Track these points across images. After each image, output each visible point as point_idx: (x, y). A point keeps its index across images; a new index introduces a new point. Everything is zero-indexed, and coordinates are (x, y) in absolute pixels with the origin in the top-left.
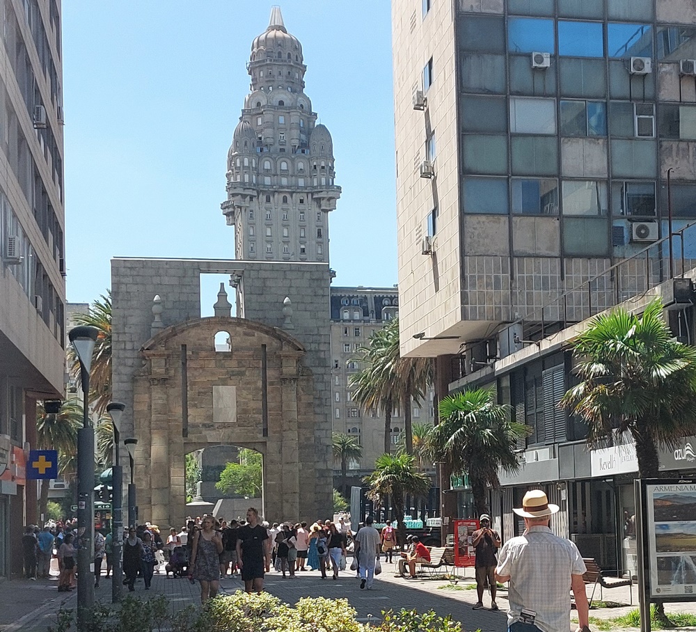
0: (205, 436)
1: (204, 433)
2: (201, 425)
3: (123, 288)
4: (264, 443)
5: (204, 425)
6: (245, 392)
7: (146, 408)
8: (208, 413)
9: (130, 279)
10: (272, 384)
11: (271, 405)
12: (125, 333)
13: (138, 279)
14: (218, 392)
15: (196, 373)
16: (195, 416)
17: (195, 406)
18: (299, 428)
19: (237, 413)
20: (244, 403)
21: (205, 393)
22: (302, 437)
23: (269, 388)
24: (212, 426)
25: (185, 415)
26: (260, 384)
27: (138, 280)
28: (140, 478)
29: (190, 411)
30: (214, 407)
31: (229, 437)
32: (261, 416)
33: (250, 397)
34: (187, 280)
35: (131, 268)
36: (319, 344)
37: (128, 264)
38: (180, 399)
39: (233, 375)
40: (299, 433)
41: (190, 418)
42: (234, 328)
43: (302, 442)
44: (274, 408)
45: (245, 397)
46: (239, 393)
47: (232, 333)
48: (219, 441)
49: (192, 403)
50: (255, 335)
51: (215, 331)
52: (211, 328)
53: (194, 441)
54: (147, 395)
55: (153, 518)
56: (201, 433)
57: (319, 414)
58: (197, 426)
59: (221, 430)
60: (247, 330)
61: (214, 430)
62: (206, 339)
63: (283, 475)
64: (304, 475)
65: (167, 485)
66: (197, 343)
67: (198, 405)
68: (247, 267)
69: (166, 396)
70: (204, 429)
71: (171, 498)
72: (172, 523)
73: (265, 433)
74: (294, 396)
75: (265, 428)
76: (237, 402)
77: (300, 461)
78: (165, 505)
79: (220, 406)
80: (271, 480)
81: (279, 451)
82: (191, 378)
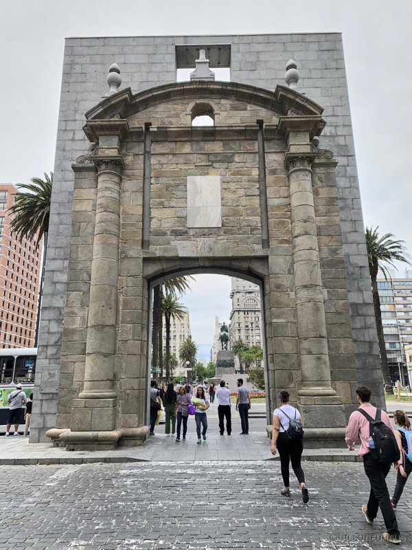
0: (175, 249)
1: (173, 243)
2: (169, 233)
3: (78, 69)
4: (264, 259)
5: (174, 232)
6: (233, 186)
7: (90, 208)
8: (179, 214)
9: (88, 58)
10: (274, 172)
11: (273, 202)
12: (75, 120)
14: (194, 184)
15: (163, 160)
16: (162, 218)
17: (161, 205)
18: (319, 235)
19: (223, 215)
20: (233, 200)
21: (176, 186)
22: (325, 250)
23: (270, 178)
24: (186, 232)
25: (145, 217)
26: (255, 172)
27: (97, 60)
28: (73, 313)
29: (154, 213)
30: (189, 205)
31: (211, 249)
32: (258, 219)
33: (242, 191)
34: (158, 58)
35: (89, 47)
36: (336, 126)
37: (85, 43)
38: (140, 196)
39: (216, 162)
40: (319, 242)
41: (153, 221)
42: (218, 101)
43: (324, 256)
44: (278, 207)
45: (234, 192)
46: (225, 186)
47: (215, 107)
48: (195, 255)
49: (158, 200)
50: (248, 108)
51: (191, 105)
52: (186, 101)
53: (158, 255)
54: (93, 190)
55: (87, 377)
56: (169, 244)
57: (345, 221)
58: (165, 234)
59: (198, 239)
60: (236, 102)
61: (188, 239)
62: (177, 116)
63: (299, 307)
64: (333, 310)
65: (111, 321)
66: (166, 120)
67: (166, 203)
68: (236, 40)
69: (117, 188)
70: (173, 237)
71: (119, 344)
72: (118, 386)
73: (266, 243)
74: (308, 185)
75: (265, 237)
76: (222, 199)
77: (325, 286)
78: (106, 355)
79: (196, 206)
80: (278, 317)
81: (289, 270)
82: (157, 167)
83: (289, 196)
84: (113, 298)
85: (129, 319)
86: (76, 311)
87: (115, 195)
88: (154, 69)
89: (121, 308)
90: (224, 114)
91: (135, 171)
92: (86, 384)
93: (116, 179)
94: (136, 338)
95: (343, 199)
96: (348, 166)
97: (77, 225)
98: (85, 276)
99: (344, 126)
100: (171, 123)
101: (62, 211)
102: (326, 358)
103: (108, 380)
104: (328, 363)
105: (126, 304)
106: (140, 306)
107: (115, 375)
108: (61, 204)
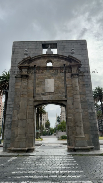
0: (42, 98)
1: (42, 97)
3: (16, 50)
4: (66, 101)
5: (42, 94)
6: (57, 81)
7: (19, 88)
8: (43, 89)
9: (19, 47)
10: (68, 78)
11: (68, 85)
12: (15, 64)
13: (21, 47)
14: (47, 81)
15: (39, 75)
16: (39, 90)
17: (39, 87)
18: (80, 94)
19: (55, 89)
20: (57, 85)
21: (42, 82)
22: (82, 98)
23: (67, 79)
24: (45, 94)
25: (34, 90)
26: (63, 78)
28: (15, 116)
29: (37, 89)
30: (46, 86)
31: (52, 98)
32: (64, 90)
33: (60, 83)
34: (38, 47)
35: (19, 44)
36: (85, 65)
37: (18, 43)
38: (33, 84)
39: (53, 75)
40: (80, 96)
41: (36, 91)
42: (53, 59)
43: (82, 100)
44: (69, 87)
45: (58, 83)
46: (55, 81)
47: (53, 61)
48: (47, 100)
49: (38, 85)
50: (61, 61)
51: (46, 60)
52: (45, 59)
53: (37, 100)
54: (20, 83)
55: (18, 133)
56: (40, 97)
57: (87, 90)
58: (39, 94)
59: (48, 96)
60: (58, 59)
61: (46, 95)
62: (43, 63)
63: (75, 114)
64: (84, 115)
65: (25, 118)
66: (40, 64)
67: (40, 86)
68: (58, 42)
69: (27, 82)
70: (42, 95)
71: (27, 124)
72: (27, 136)
73: (66, 96)
74: (77, 81)
75: (66, 95)
76: (55, 85)
77: (82, 108)
78: (24, 127)
79: (48, 86)
80: (70, 116)
81: (72, 104)
82: (37, 76)
83: (72, 84)
84: (26, 112)
85: (30, 117)
86: (16, 115)
87: (27, 84)
88: (37, 50)
89: (28, 114)
90: (55, 62)
91: (32, 78)
92: (18, 135)
93: (27, 80)
94: (32, 122)
95: (87, 84)
96: (88, 75)
97: (16, 92)
98: (18, 106)
99: (87, 65)
100: (41, 65)
101: (12, 88)
102: (83, 128)
103: (24, 134)
104: (83, 129)
105: (29, 113)
106: (33, 114)
107: (26, 133)
108: (12, 86)
